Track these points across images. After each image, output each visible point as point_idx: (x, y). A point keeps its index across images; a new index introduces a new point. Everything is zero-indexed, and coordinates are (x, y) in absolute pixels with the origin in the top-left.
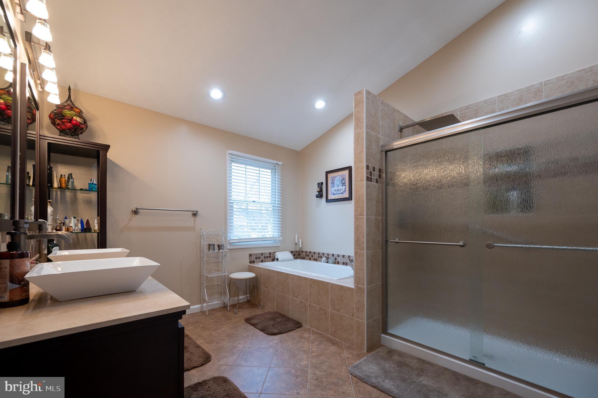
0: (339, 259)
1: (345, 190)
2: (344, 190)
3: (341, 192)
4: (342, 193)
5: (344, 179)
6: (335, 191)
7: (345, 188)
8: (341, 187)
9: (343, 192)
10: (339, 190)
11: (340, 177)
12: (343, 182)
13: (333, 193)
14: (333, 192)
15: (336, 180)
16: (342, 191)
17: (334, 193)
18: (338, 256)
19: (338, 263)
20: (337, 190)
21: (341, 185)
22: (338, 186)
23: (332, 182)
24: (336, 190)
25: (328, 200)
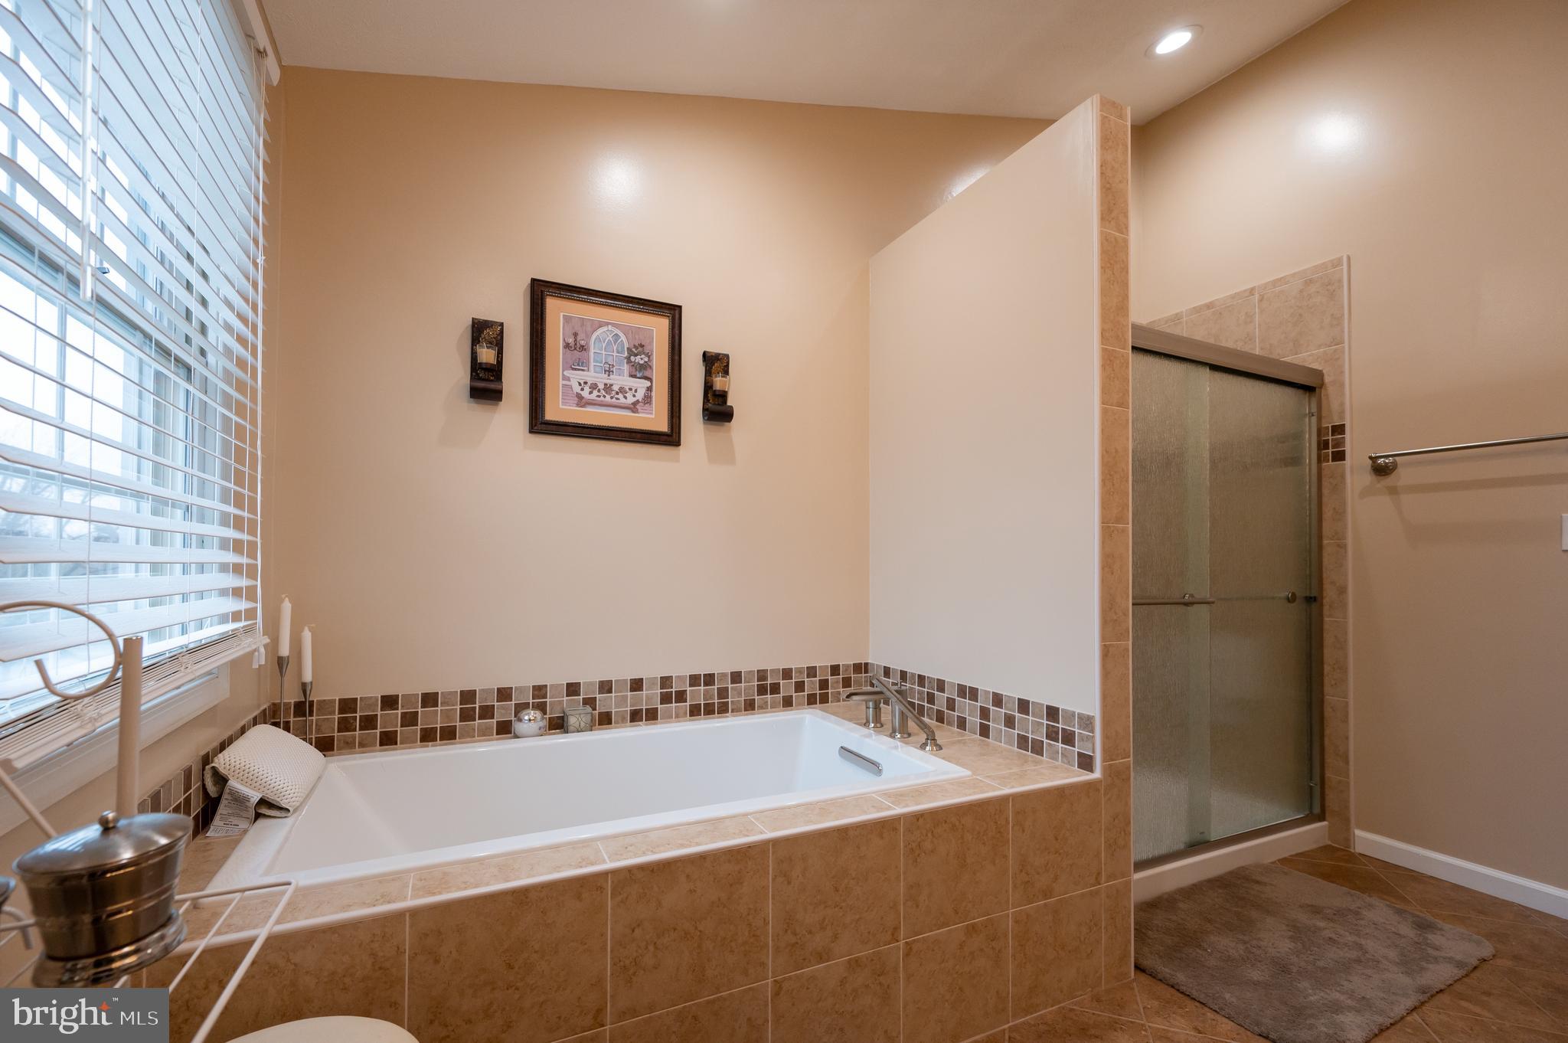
0: (608, 703)
1: (647, 399)
2: (640, 395)
3: (622, 400)
4: (633, 408)
5: (639, 349)
6: (587, 389)
7: (649, 389)
8: (621, 379)
9: (635, 404)
10: (616, 388)
11: (621, 334)
12: (640, 360)
13: (580, 397)
14: (577, 389)
15: (598, 338)
16: (631, 400)
17: (585, 394)
18: (606, 687)
19: (605, 720)
20: (601, 386)
21: (626, 368)
22: (609, 372)
23: (571, 340)
24: (594, 387)
25: (539, 424)
